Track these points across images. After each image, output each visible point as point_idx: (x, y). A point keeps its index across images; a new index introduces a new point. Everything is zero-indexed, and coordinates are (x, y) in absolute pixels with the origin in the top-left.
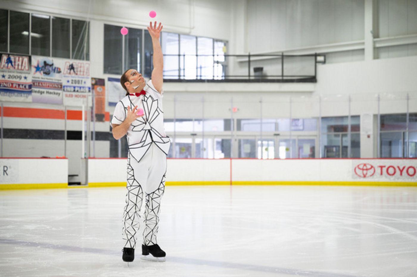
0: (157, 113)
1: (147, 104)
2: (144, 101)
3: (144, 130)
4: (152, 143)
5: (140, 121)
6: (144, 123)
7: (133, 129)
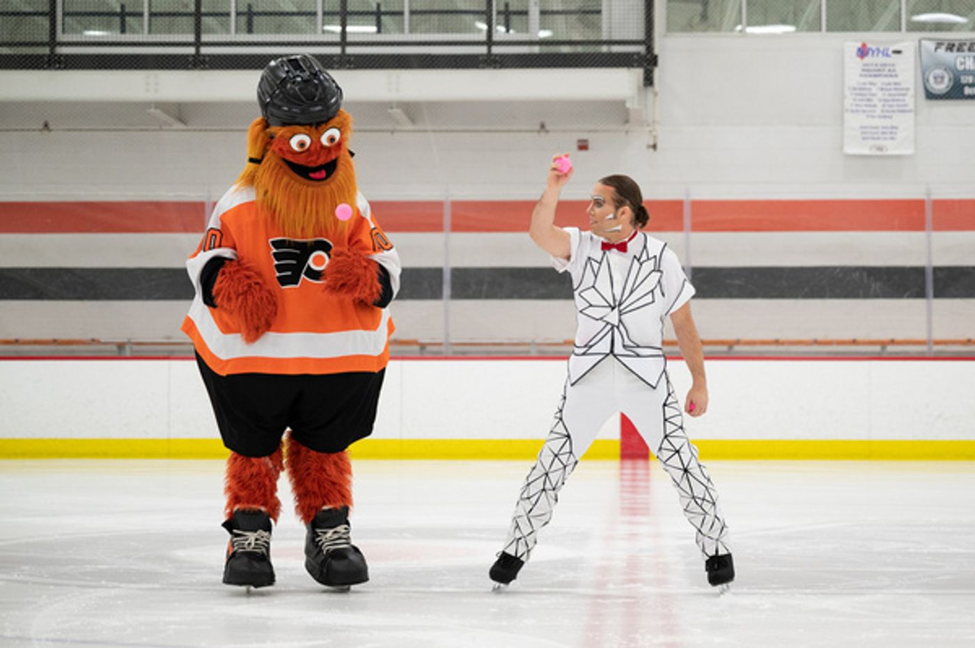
0: (649, 298)
1: (640, 269)
2: (638, 260)
3: (605, 321)
4: (607, 355)
5: (606, 300)
6: (610, 306)
7: (586, 308)
